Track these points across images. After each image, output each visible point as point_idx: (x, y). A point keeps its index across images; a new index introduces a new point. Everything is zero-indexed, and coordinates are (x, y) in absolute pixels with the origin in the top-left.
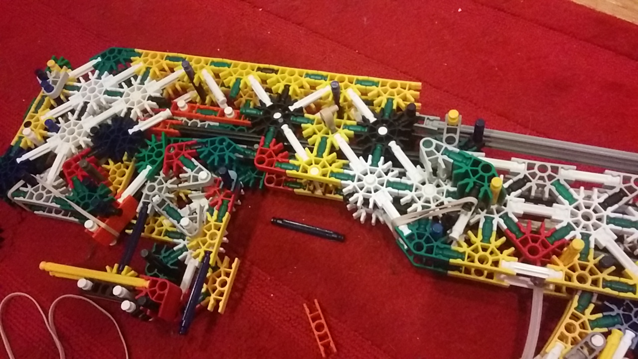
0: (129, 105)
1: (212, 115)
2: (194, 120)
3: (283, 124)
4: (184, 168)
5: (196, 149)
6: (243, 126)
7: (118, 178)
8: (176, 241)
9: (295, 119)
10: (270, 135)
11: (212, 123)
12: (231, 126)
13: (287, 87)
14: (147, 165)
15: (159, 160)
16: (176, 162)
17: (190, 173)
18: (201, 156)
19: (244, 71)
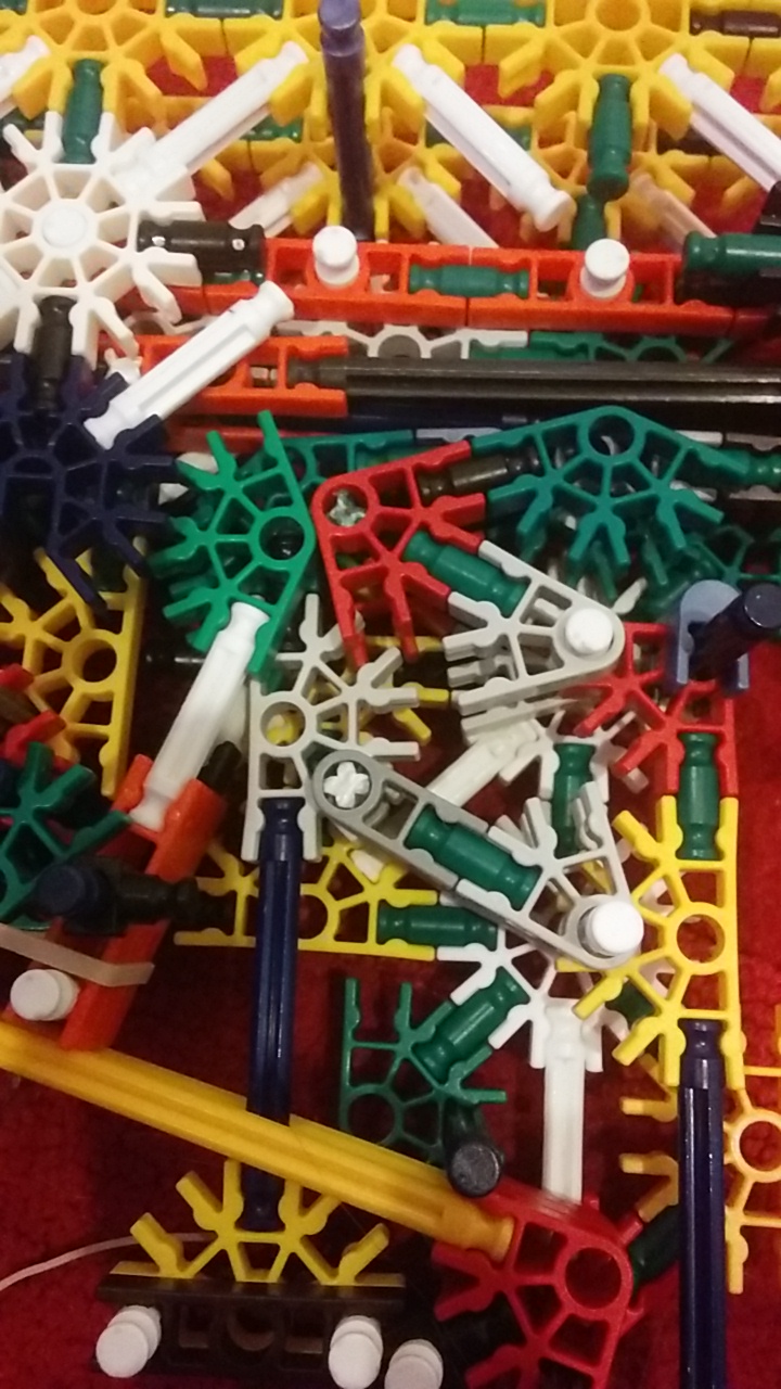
0: (43, 283)
1: (499, 291)
2: (390, 331)
4: (457, 600)
5: (484, 487)
6: (664, 336)
7: (83, 689)
8: (448, 954)
11: (491, 338)
12: (596, 342)
14: (231, 602)
15: (295, 566)
16: (397, 571)
17: (496, 625)
18: (525, 525)
19: (630, 36)
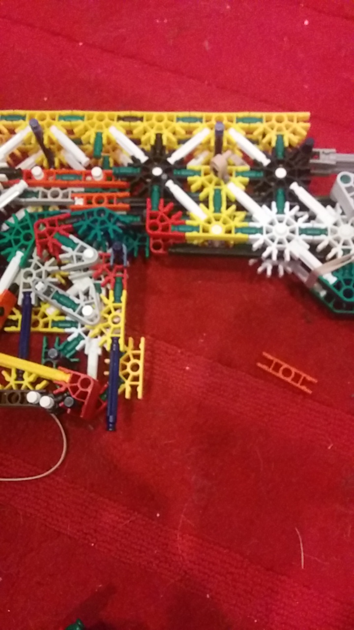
1: (75, 180)
3: (166, 180)
4: (63, 247)
5: (72, 223)
8: (67, 330)
9: (179, 173)
10: (156, 195)
11: (76, 190)
12: (100, 190)
13: (159, 137)
14: (16, 251)
15: (30, 243)
16: (50, 241)
17: (70, 252)
18: (80, 232)
19: (103, 123)
